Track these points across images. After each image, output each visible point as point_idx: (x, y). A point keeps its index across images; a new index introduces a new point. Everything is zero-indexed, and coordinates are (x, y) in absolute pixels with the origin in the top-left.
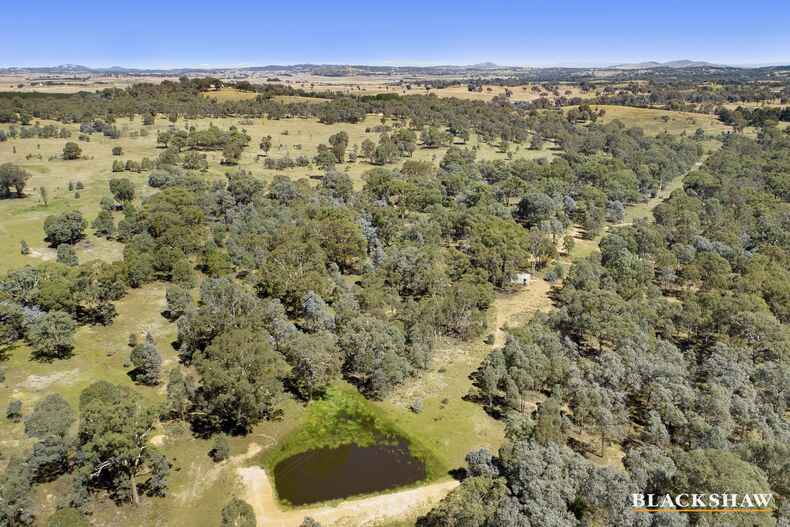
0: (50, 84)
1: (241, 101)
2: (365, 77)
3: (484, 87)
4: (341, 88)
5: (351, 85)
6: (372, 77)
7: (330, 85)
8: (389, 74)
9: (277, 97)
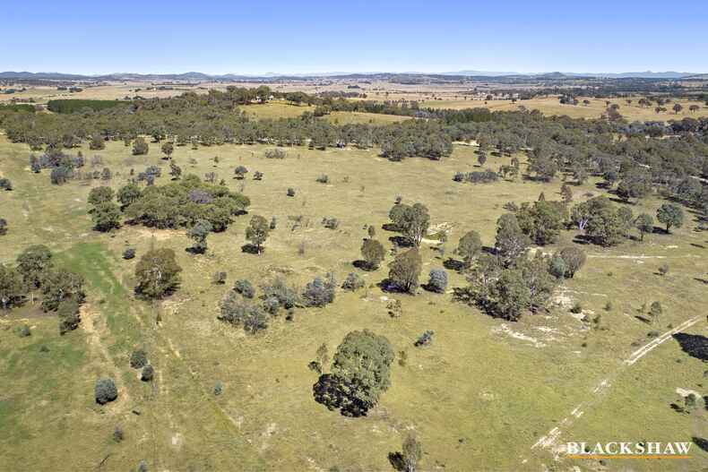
0: (162, 89)
1: (281, 120)
2: (438, 85)
3: (581, 100)
4: (415, 97)
5: (426, 93)
6: (446, 85)
7: (405, 92)
8: (462, 83)
9: (333, 113)
